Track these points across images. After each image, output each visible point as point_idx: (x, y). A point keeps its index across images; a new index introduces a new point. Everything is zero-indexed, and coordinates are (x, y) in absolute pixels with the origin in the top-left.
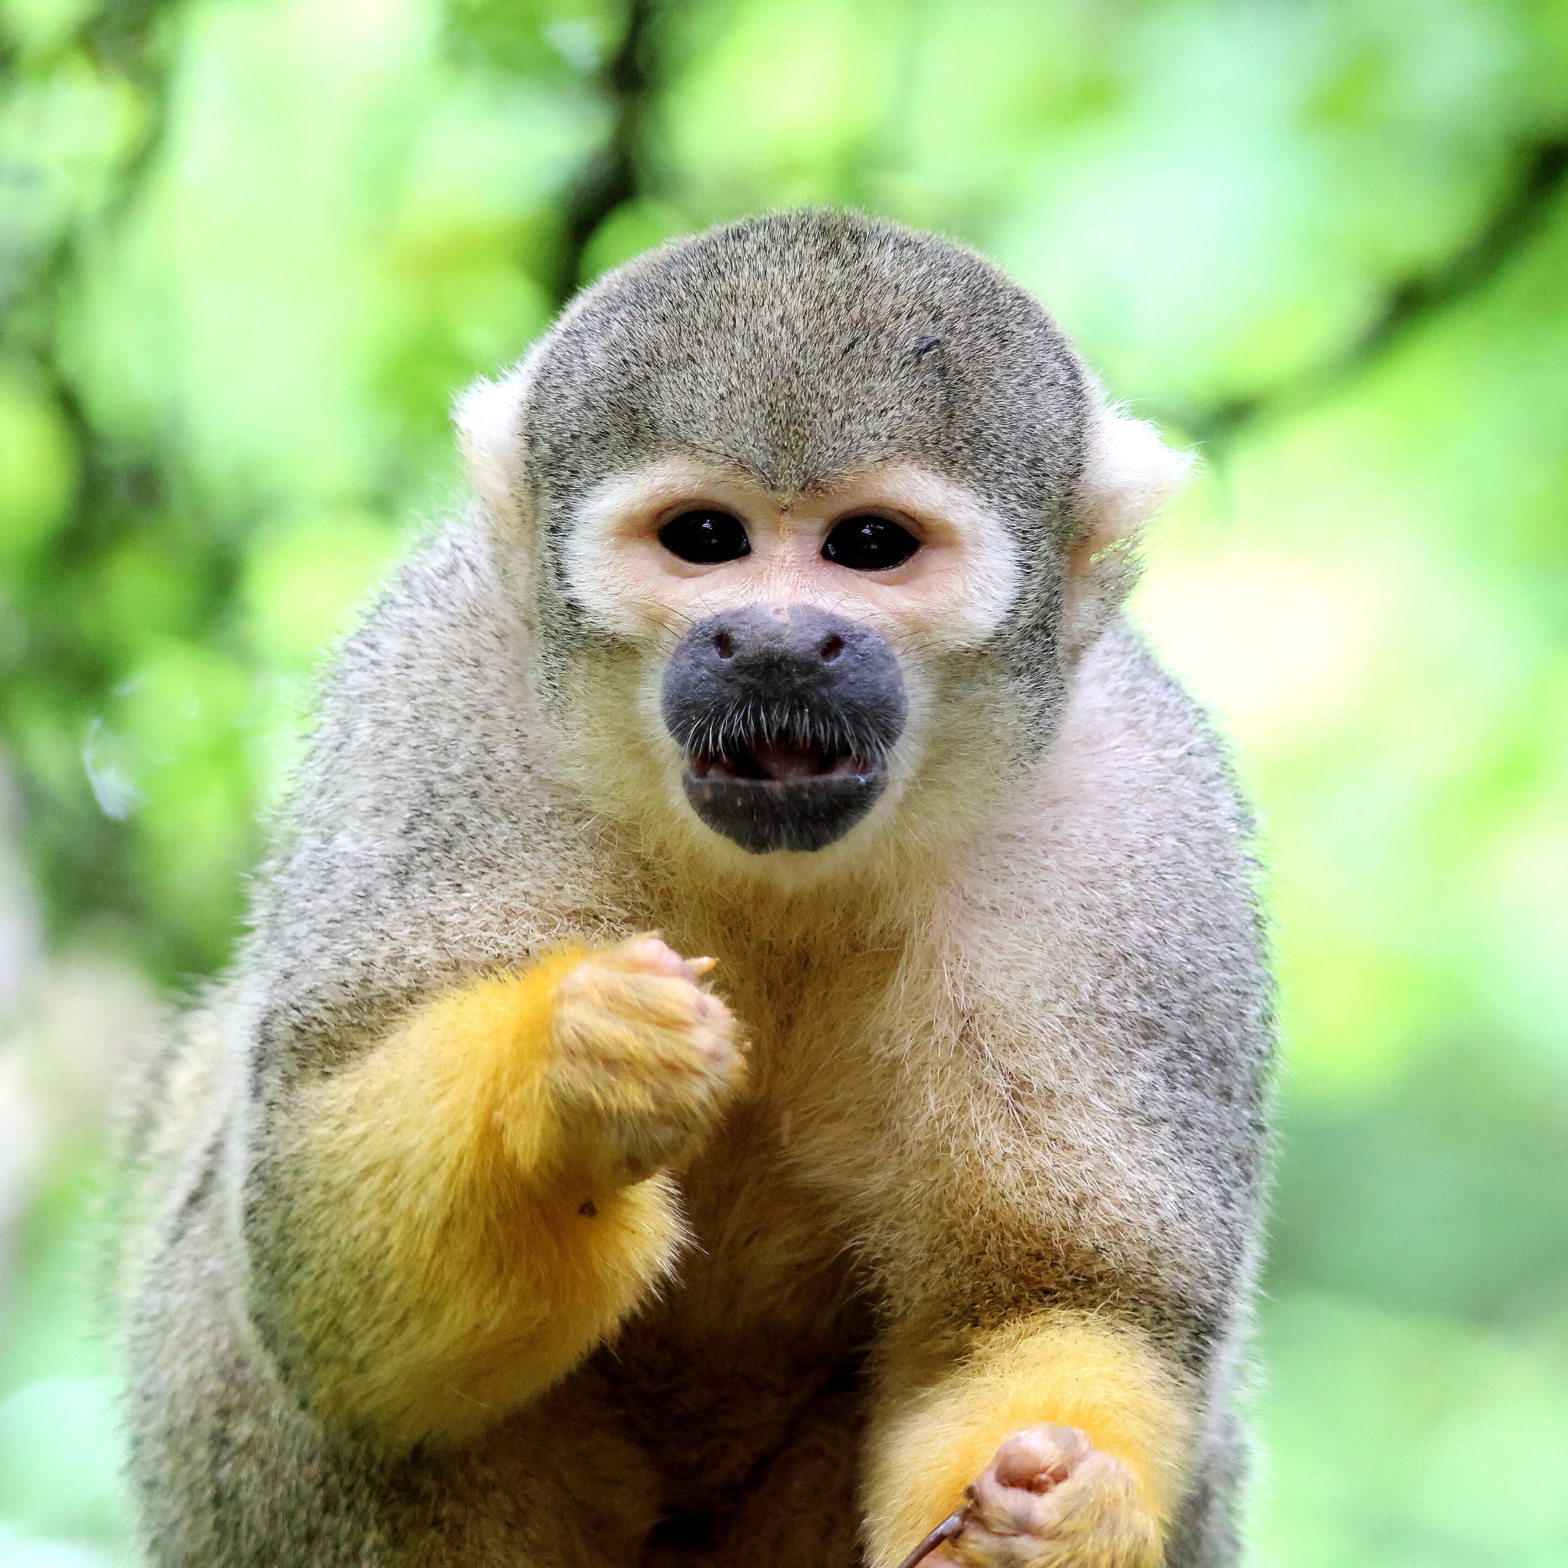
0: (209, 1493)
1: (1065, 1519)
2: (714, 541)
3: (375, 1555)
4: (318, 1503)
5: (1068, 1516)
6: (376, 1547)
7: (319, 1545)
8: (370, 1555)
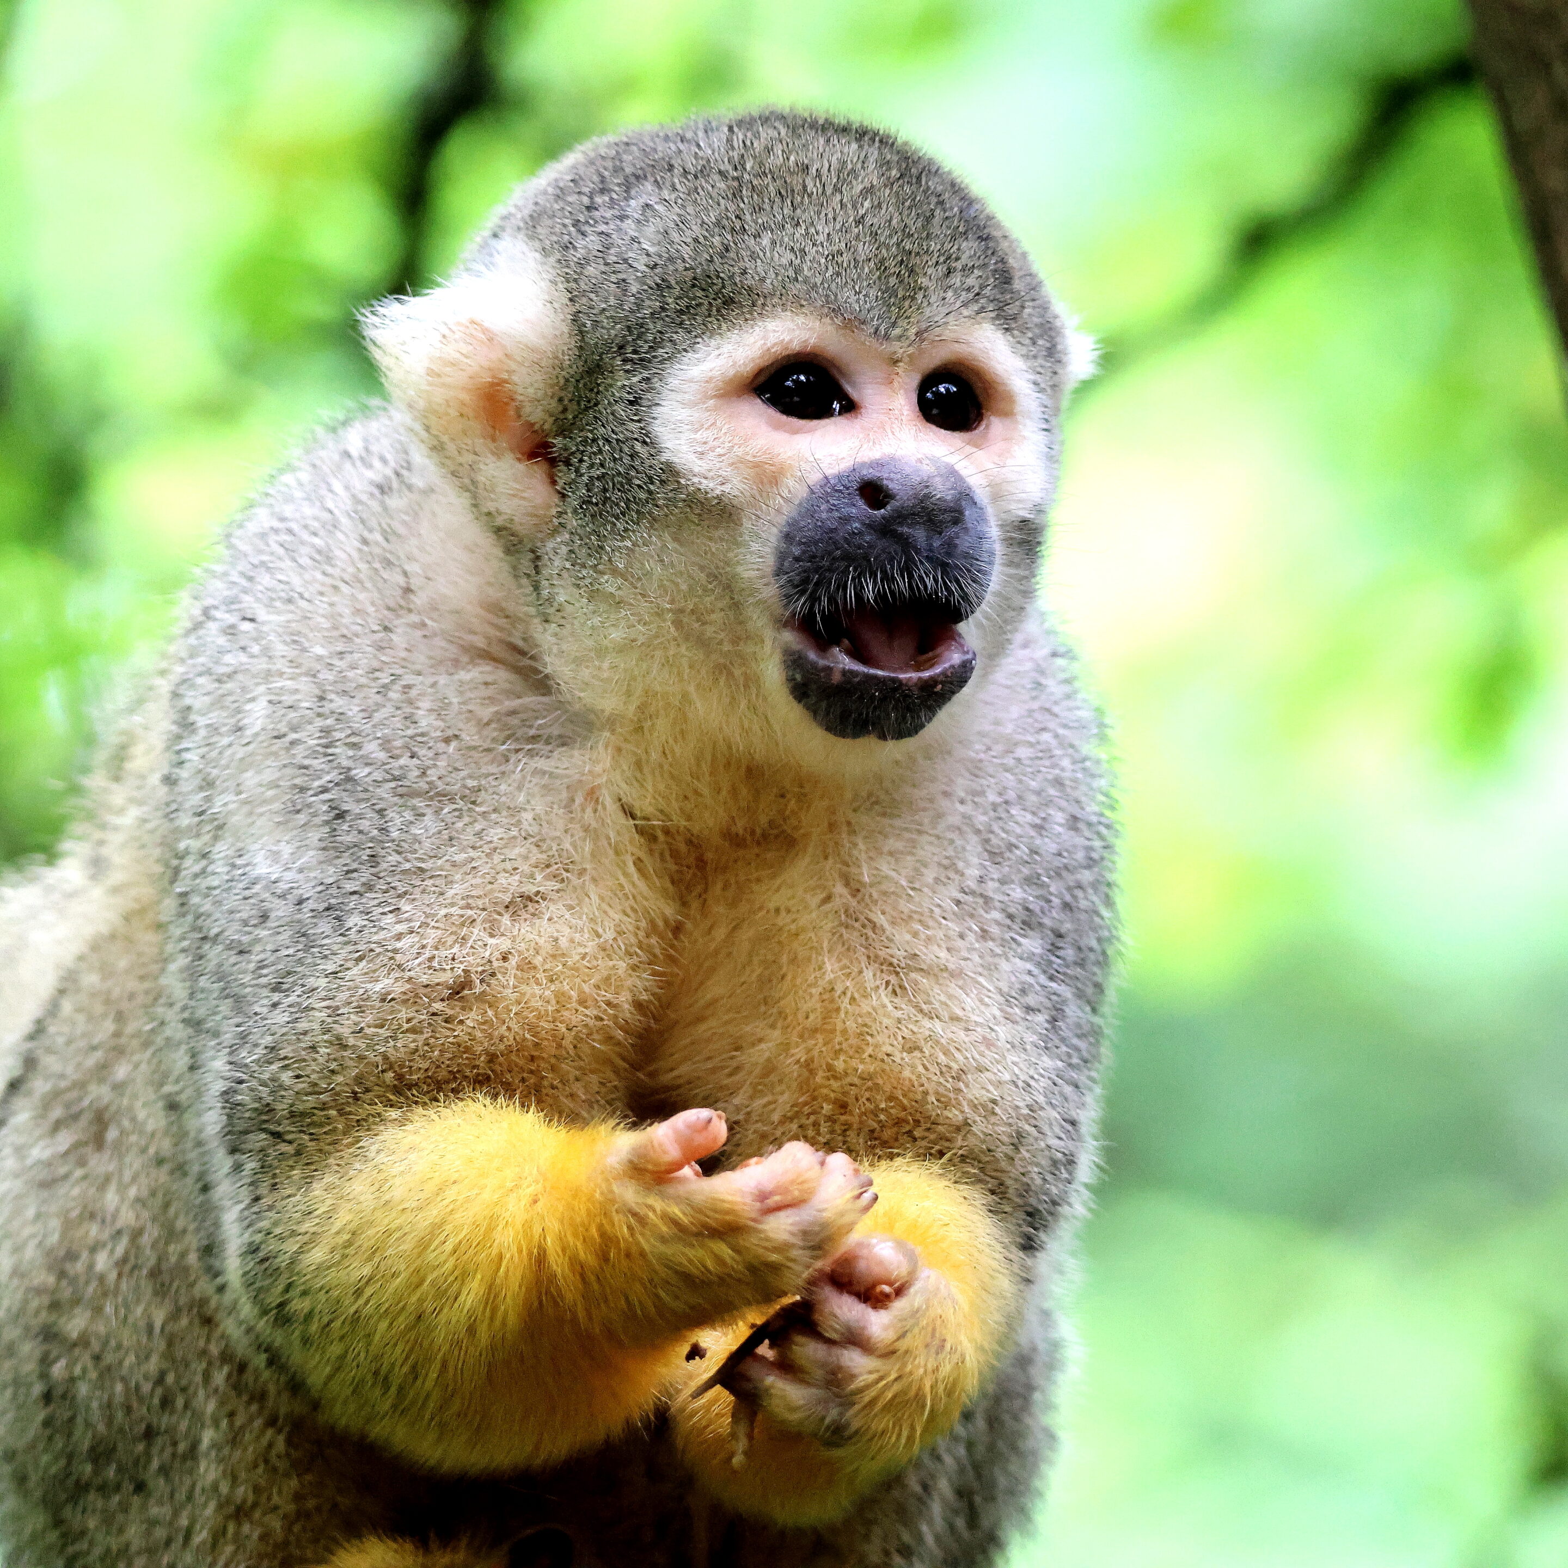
0: (38, 1389)
1: (898, 1339)
2: (796, 399)
3: (213, 1454)
4: (156, 1401)
5: (902, 1336)
6: (214, 1445)
7: (159, 1441)
8: (207, 1454)
